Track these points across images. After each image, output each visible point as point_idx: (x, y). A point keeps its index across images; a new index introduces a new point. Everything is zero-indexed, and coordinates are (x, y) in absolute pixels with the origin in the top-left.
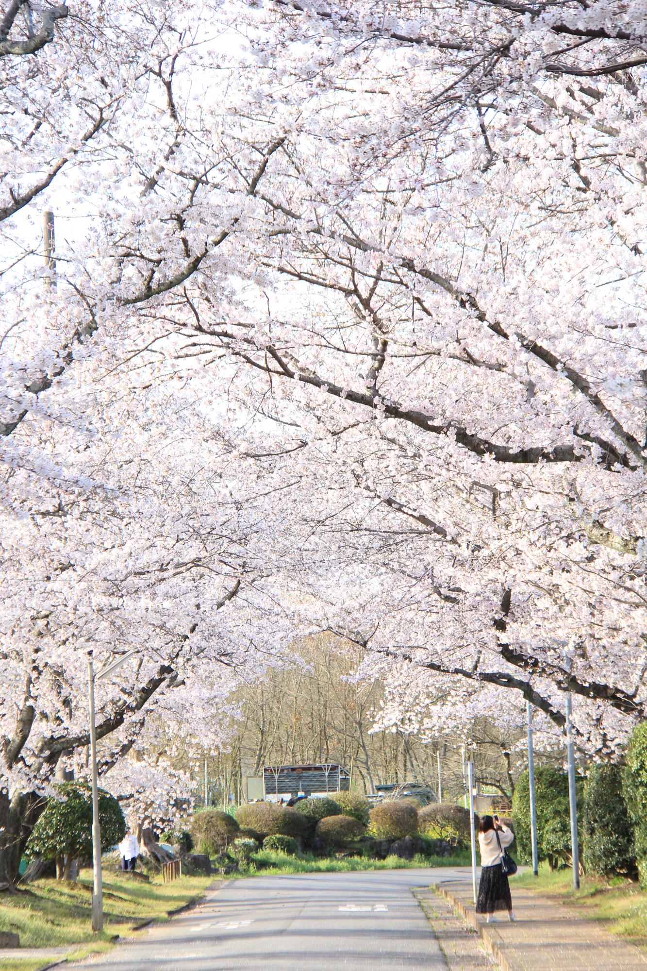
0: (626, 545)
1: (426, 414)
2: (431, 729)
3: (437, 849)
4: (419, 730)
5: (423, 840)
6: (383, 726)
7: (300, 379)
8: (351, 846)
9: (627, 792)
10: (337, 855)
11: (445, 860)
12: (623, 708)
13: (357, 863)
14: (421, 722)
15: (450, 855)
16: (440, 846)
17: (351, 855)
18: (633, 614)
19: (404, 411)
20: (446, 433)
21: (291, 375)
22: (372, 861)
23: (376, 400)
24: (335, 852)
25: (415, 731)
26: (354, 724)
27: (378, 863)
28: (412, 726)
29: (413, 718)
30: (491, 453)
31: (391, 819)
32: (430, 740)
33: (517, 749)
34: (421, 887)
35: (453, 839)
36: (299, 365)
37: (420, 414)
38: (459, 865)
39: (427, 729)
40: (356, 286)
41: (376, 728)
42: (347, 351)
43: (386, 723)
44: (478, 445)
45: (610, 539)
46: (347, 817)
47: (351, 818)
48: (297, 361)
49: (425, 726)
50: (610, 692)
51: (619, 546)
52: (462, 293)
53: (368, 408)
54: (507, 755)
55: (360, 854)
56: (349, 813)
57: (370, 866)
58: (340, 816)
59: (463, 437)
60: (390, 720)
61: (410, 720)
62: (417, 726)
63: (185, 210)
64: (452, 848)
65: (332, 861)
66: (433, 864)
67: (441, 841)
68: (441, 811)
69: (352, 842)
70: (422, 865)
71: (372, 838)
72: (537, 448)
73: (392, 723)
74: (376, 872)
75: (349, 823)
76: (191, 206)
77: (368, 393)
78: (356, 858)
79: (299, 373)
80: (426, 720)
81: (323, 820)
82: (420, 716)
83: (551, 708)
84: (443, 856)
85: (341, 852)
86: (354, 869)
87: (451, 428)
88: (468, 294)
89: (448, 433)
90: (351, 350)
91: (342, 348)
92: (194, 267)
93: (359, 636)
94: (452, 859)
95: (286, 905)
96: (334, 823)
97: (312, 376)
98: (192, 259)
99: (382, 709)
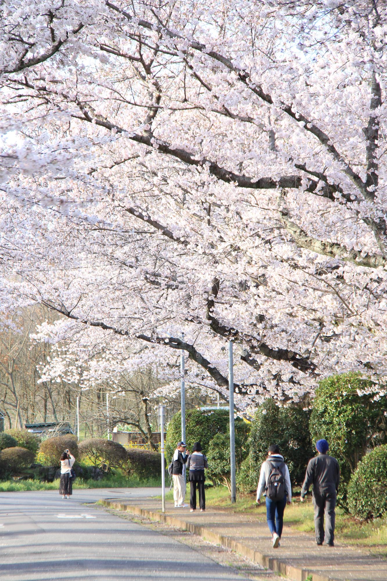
0: (324, 249)
1: (188, 151)
2: (89, 380)
3: (93, 474)
4: (79, 381)
5: (81, 467)
6: (50, 377)
7: (97, 123)
8: (25, 471)
9: (313, 428)
10: (14, 478)
11: (99, 482)
12: (299, 367)
13: (31, 485)
14: (81, 375)
15: (102, 478)
16: (95, 472)
17: (26, 478)
18: (324, 298)
19: (172, 149)
20: (202, 166)
21: (90, 120)
22: (42, 483)
23: (152, 140)
24: (12, 476)
25: (76, 382)
26: (6, 375)
27: (48, 485)
28: (74, 377)
29: (75, 371)
30: (235, 181)
31: (57, 450)
32: (87, 388)
33: (155, 396)
34: (89, 503)
35: (105, 466)
36: (95, 112)
37: (183, 151)
38: (110, 487)
39: (85, 379)
40: (141, 55)
41: (44, 378)
42: (136, 104)
43: (52, 374)
44: (225, 174)
45: (313, 244)
46: (23, 449)
47: (25, 450)
48: (94, 110)
49: (84, 377)
50: (290, 355)
51: (319, 249)
52: (240, 70)
53: (145, 146)
54: (145, 401)
55: (32, 477)
56: (22, 445)
57: (41, 487)
58: (17, 448)
59: (215, 169)
60: (55, 372)
61: (72, 373)
62: (78, 377)
63: (57, 9)
64: (104, 473)
65: (11, 483)
66: (90, 486)
67: (95, 468)
68: (96, 444)
69: (26, 468)
70: (82, 486)
71: (40, 466)
72: (267, 178)
73: (57, 374)
74: (47, 492)
75: (24, 454)
76: (63, 6)
77: (145, 135)
78: (30, 481)
79: (95, 118)
80: (85, 373)
81: (3, 451)
82: (80, 369)
83: (209, 365)
84: (97, 480)
85: (17, 476)
86: (28, 490)
87: (207, 163)
88: (244, 70)
89: (204, 165)
90: (138, 103)
91: (133, 102)
92: (56, 49)
93: (63, 308)
94: (104, 482)
95: (9, 514)
96: (12, 454)
97: (105, 121)
98: (56, 43)
99: (49, 363)
